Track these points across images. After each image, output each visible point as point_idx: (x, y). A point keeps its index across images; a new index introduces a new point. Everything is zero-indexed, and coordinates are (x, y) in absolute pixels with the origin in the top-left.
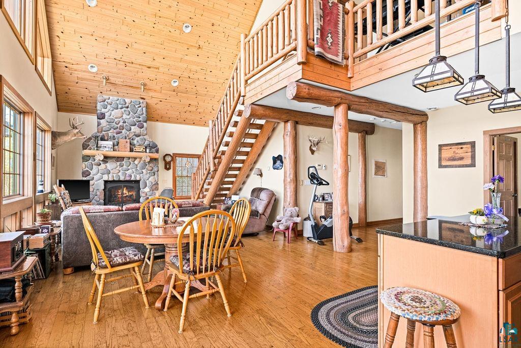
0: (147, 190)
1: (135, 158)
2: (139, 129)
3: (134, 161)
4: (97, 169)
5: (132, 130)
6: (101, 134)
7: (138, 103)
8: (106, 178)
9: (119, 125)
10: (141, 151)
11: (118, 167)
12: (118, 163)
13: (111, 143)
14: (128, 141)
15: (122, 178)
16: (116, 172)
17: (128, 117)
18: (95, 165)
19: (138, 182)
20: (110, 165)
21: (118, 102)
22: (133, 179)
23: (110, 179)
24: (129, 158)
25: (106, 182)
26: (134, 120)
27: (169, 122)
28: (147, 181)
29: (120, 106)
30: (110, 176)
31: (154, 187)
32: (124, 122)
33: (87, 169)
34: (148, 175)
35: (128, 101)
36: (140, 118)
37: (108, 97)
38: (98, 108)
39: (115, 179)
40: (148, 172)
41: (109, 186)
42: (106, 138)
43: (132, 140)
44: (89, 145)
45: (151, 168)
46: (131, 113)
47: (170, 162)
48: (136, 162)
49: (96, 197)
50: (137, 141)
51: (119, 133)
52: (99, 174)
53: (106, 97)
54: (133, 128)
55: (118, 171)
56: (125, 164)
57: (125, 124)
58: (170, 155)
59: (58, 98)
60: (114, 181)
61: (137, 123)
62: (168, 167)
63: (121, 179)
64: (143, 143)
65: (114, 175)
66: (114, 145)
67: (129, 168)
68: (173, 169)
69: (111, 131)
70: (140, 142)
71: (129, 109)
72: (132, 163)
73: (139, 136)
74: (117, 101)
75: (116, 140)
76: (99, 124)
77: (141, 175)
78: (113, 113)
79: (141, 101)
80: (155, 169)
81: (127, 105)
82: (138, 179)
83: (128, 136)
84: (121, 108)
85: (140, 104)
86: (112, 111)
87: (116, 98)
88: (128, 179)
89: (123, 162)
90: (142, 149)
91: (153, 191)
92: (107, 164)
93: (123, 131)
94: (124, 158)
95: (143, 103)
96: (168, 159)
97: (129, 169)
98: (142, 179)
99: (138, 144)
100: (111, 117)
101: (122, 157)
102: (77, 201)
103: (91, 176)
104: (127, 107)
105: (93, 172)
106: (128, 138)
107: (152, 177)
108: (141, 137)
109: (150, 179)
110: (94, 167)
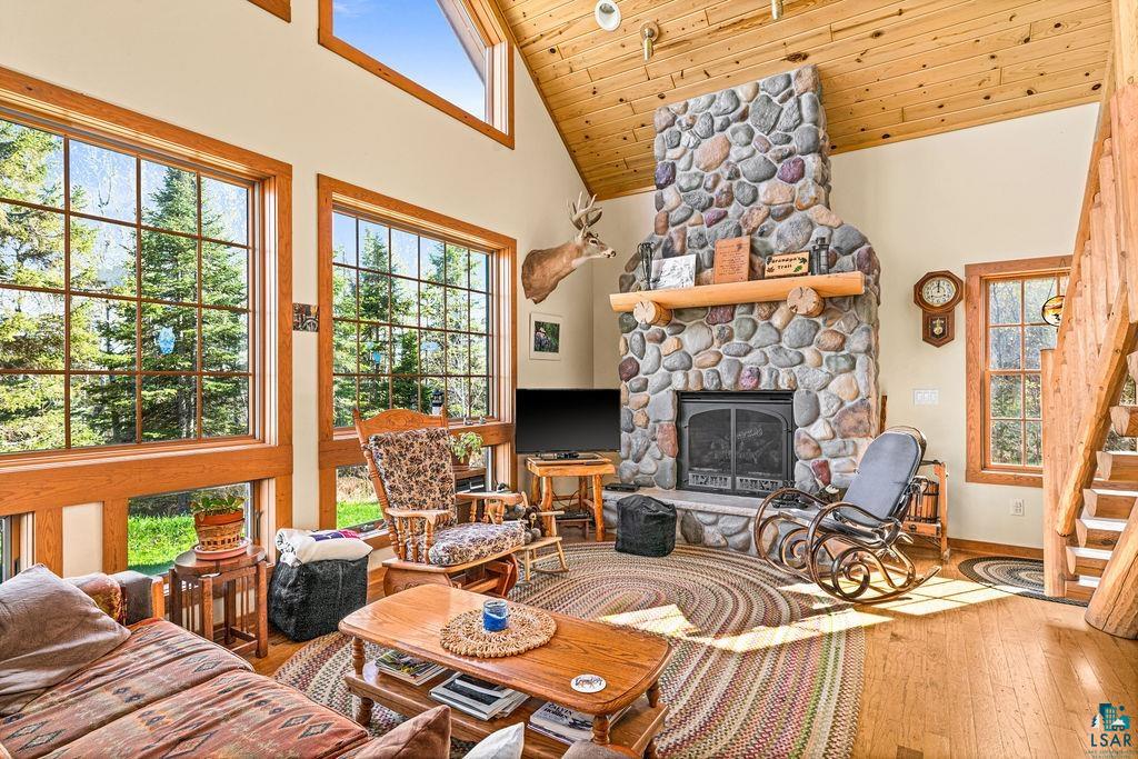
0: (819, 430)
1: (774, 304)
2: (786, 186)
3: (769, 317)
4: (656, 353)
5: (762, 198)
6: (665, 238)
7: (781, 83)
8: (678, 382)
9: (717, 190)
10: (791, 271)
11: (716, 343)
12: (716, 330)
13: (690, 260)
14: (745, 240)
15: (728, 383)
16: (708, 362)
17: (746, 152)
18: (650, 340)
19: (785, 396)
20: (694, 338)
21: (712, 111)
22: (765, 385)
23: (693, 387)
24: (751, 306)
25: (682, 396)
26: (768, 156)
27: (943, 126)
28: (822, 396)
29: (718, 121)
30: (692, 374)
31: (850, 422)
32: (735, 175)
33: (631, 354)
34: (825, 368)
35: (743, 92)
36: (789, 140)
37: (683, 103)
38: (657, 152)
39: (706, 385)
40: (826, 354)
41: (692, 409)
42: (678, 246)
43: (761, 234)
44: (635, 280)
45: (837, 341)
46: (758, 133)
47: (948, 310)
48: (777, 320)
49: (654, 444)
50: (780, 237)
51: (718, 220)
52: (662, 370)
53: (676, 107)
54: (763, 187)
55: (713, 358)
56: (736, 332)
57: (735, 183)
58: (947, 275)
59: (580, 160)
60: (704, 394)
61: (779, 166)
62: (938, 330)
63: (725, 387)
64: (801, 239)
65: (704, 372)
66: (699, 268)
67: (752, 343)
68: (969, 341)
69: (692, 220)
70: (789, 237)
71: (749, 121)
72: (761, 323)
73: (788, 212)
74: (709, 106)
75: (710, 247)
76: (660, 203)
77: (796, 369)
78: (697, 153)
79: (793, 69)
80: (857, 342)
81: (743, 106)
82: (784, 386)
83: (746, 223)
84: (722, 129)
85: (789, 82)
86: (696, 146)
87: (704, 99)
88: (747, 384)
89: (732, 325)
90: (796, 264)
91: (844, 437)
92: (685, 336)
93: (731, 210)
94: (734, 306)
95: (799, 75)
96: (939, 294)
97: (750, 350)
98: (802, 389)
99: (782, 248)
100: (694, 169)
101: (724, 306)
102: (576, 457)
103: (640, 375)
104: (744, 116)
105: (646, 364)
106: (745, 231)
107: (843, 377)
108: (796, 216)
109: (833, 386)
110: (650, 346)
